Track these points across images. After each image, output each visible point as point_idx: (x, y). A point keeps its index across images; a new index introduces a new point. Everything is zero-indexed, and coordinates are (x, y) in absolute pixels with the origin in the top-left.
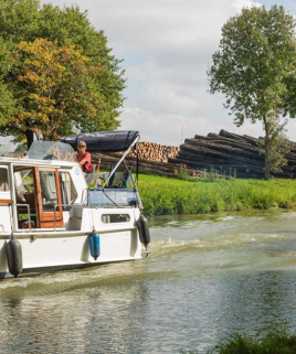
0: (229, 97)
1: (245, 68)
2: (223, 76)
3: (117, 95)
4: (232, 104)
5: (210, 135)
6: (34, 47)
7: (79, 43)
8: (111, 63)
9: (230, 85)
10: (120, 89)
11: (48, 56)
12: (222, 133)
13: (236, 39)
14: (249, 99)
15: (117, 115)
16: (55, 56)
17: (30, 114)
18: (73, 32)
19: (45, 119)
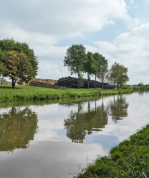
0: (69, 68)
1: (73, 60)
2: (67, 62)
3: (36, 66)
4: (70, 70)
5: (66, 77)
6: (11, 53)
7: (25, 52)
8: (35, 58)
9: (69, 64)
10: (37, 65)
11: (15, 55)
12: (69, 77)
13: (70, 53)
14: (74, 68)
15: (37, 72)
16: (17, 55)
17: (10, 71)
18: (24, 49)
19: (15, 73)
